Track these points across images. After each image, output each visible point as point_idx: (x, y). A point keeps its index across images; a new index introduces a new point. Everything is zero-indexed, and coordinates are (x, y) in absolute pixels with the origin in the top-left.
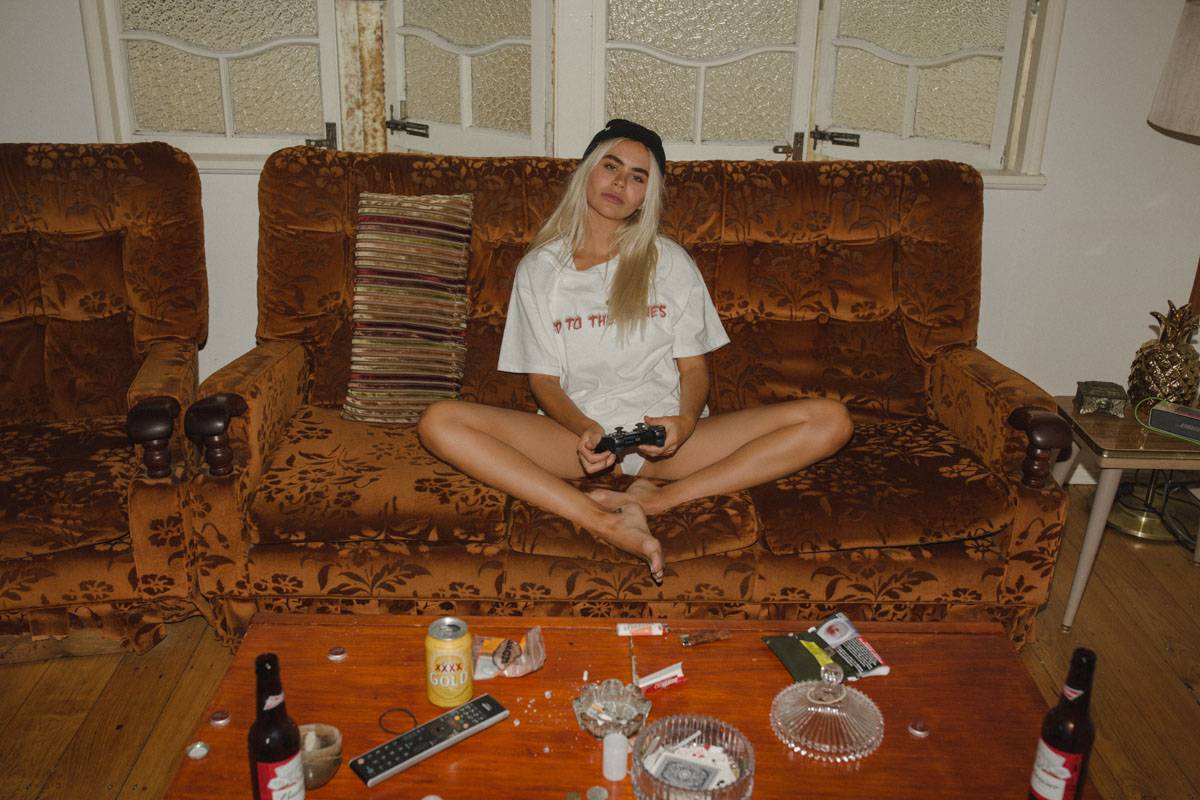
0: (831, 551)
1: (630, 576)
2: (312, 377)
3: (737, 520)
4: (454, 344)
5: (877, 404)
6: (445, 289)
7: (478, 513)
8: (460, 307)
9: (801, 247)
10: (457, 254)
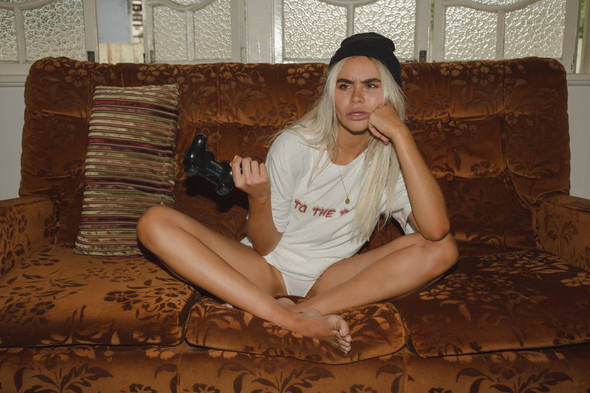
0: (472, 354)
1: (291, 377)
2: (58, 224)
3: (386, 326)
4: (163, 196)
5: (495, 240)
6: (156, 154)
7: (156, 317)
8: (168, 167)
9: (431, 123)
10: (167, 128)
